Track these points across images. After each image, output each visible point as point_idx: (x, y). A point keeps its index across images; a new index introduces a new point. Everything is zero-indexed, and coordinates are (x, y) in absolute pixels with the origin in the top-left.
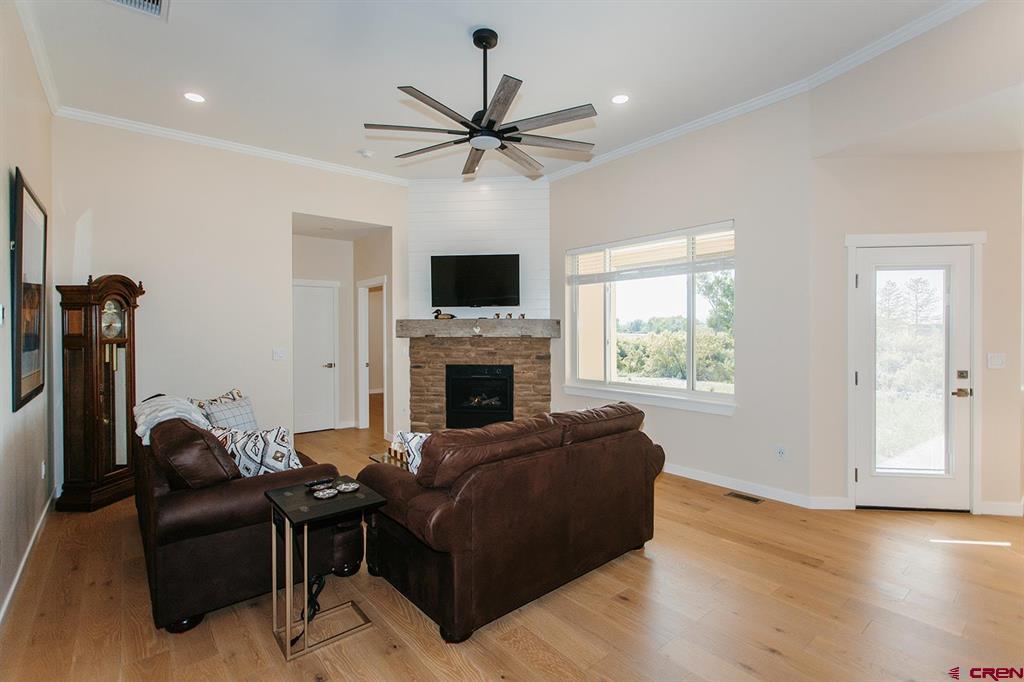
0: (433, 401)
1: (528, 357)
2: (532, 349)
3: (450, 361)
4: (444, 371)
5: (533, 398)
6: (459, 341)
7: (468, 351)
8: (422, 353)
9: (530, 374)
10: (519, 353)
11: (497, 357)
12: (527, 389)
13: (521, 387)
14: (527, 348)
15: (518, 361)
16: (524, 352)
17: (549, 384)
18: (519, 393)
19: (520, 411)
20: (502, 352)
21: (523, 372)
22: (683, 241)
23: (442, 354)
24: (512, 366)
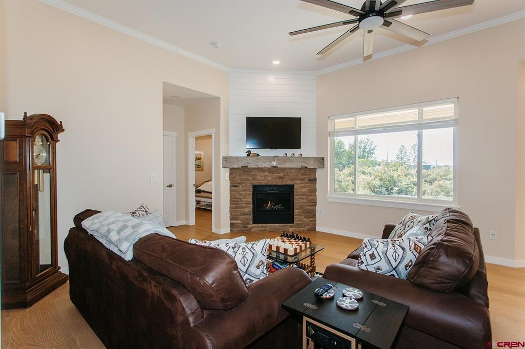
0: (244, 207)
1: (303, 180)
2: (305, 175)
3: (255, 183)
4: (252, 189)
5: (306, 204)
6: (262, 170)
7: (267, 176)
8: (238, 177)
9: (304, 190)
10: (297, 177)
11: (285, 180)
12: (303, 199)
13: (299, 198)
14: (303, 174)
15: (297, 182)
16: (301, 177)
17: (315, 195)
18: (298, 201)
19: (299, 212)
20: (288, 177)
21: (300, 189)
22: (415, 111)
23: (250, 178)
24: (293, 185)
